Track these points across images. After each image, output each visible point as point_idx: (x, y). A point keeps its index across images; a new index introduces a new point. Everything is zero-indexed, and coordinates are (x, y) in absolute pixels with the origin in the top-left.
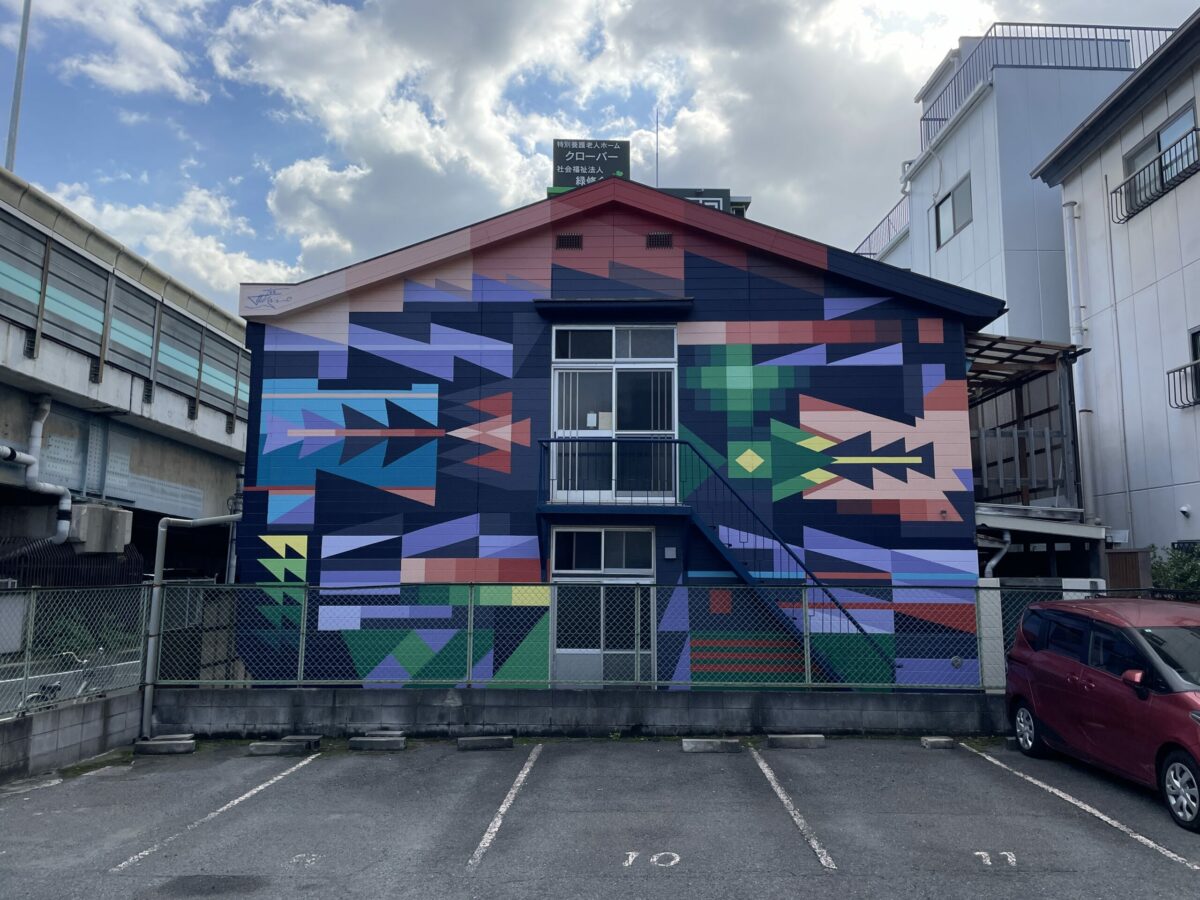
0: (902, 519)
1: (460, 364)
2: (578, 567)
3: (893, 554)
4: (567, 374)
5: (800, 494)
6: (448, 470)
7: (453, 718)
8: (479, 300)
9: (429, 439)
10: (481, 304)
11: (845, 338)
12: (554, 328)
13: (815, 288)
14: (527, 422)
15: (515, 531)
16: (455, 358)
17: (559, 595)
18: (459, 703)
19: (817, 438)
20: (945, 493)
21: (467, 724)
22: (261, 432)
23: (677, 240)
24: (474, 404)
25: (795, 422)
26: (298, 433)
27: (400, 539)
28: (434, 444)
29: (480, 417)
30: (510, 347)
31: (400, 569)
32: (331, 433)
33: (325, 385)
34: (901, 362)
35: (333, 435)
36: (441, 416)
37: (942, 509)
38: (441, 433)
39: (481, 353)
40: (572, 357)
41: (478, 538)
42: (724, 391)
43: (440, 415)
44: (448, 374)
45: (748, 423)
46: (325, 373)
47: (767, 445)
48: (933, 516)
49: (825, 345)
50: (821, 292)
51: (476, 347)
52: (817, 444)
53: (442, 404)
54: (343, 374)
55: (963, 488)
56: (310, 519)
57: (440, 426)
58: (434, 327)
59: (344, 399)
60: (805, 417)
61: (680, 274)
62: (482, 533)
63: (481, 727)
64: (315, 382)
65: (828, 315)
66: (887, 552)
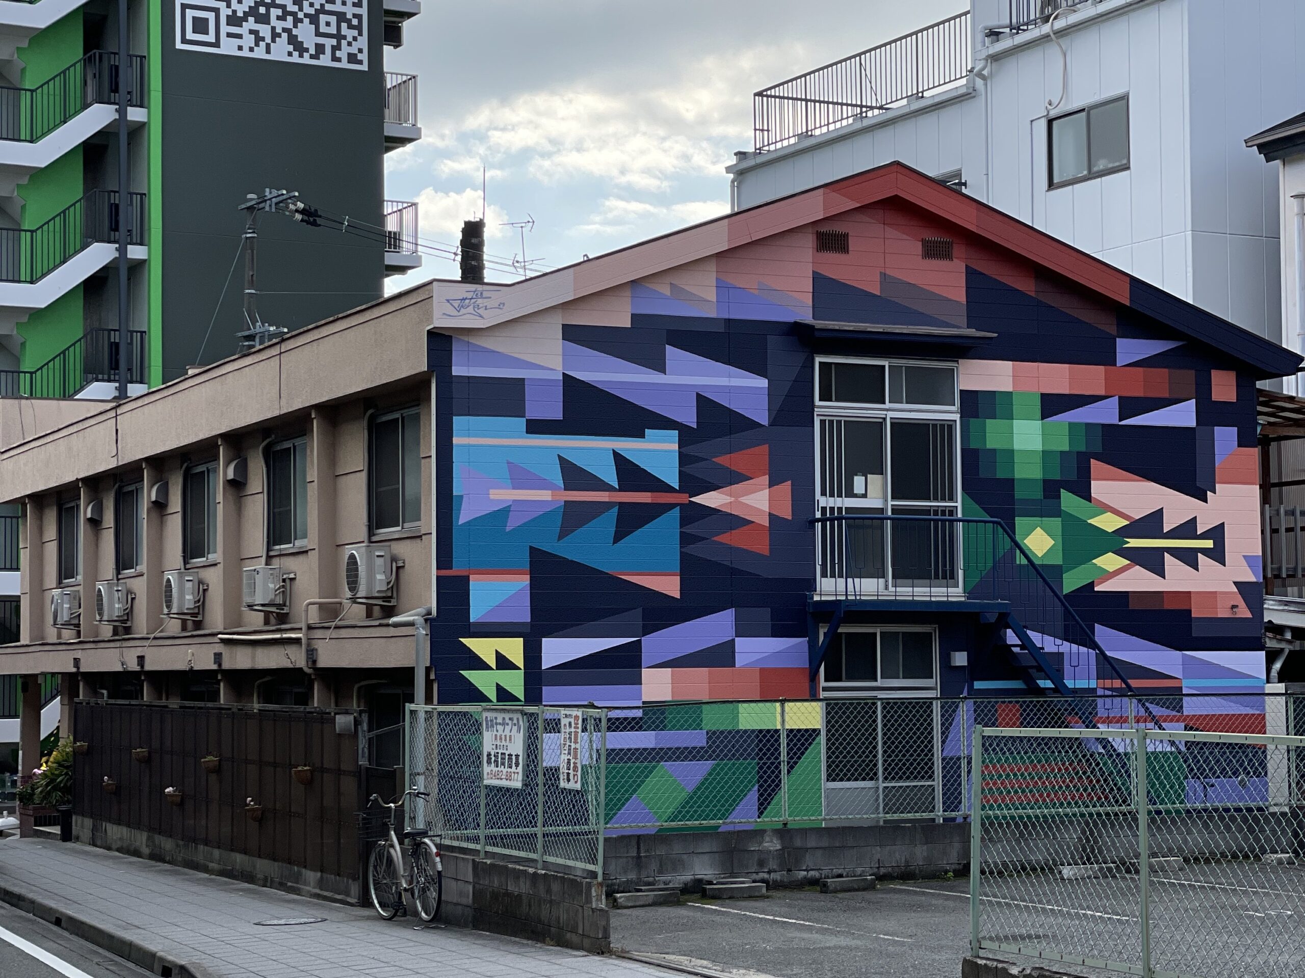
0: (1194, 615)
1: (704, 404)
2: (849, 679)
3: (1184, 656)
4: (831, 422)
5: (1092, 585)
6: (694, 549)
7: (773, 865)
8: (727, 317)
9: (670, 507)
10: (728, 321)
11: (1138, 392)
12: (818, 360)
13: (1106, 324)
14: (787, 486)
15: (778, 632)
16: (699, 396)
17: (828, 713)
18: (779, 847)
19: (1109, 514)
20: (1235, 583)
21: (789, 870)
22: (455, 493)
23: (959, 250)
24: (723, 460)
25: (1086, 495)
26: (503, 495)
27: (639, 642)
28: (676, 512)
29: (732, 478)
30: (763, 383)
31: (640, 683)
32: (545, 495)
33: (536, 427)
34: (1193, 424)
35: (550, 498)
36: (683, 476)
37: (1232, 603)
38: (683, 498)
39: (729, 389)
40: (837, 400)
41: (733, 640)
42: (1011, 453)
43: (681, 474)
44: (690, 418)
45: (1038, 494)
46: (534, 411)
47: (1056, 522)
48: (1224, 613)
49: (1117, 398)
50: (1112, 330)
51: (723, 381)
52: (1109, 523)
53: (684, 459)
54: (556, 413)
55: (1253, 579)
56: (524, 615)
57: (682, 490)
58: (671, 351)
59: (558, 448)
60: (1098, 488)
61: (960, 296)
62: (738, 635)
63: (806, 873)
64: (521, 423)
65: (1121, 360)
66: (1178, 653)
